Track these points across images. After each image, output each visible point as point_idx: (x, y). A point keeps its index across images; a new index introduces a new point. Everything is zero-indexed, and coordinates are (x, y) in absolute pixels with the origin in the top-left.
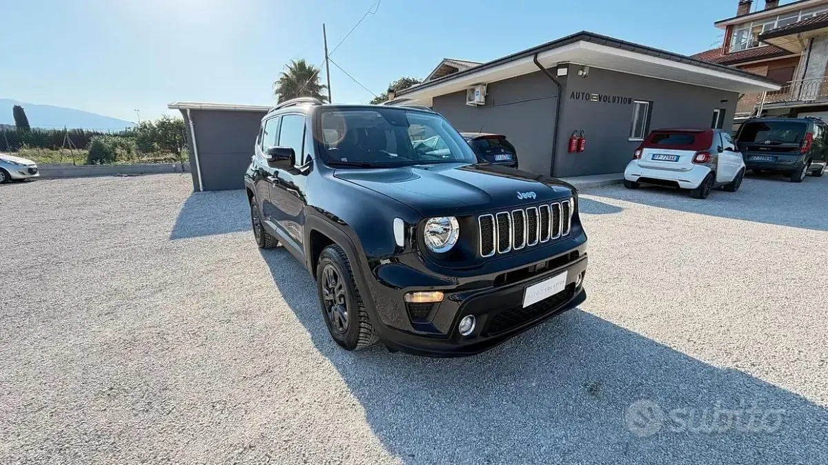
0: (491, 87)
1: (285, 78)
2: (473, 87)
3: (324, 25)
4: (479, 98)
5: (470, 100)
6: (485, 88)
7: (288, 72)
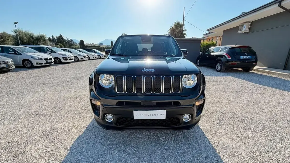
0: (253, 23)
1: (172, 28)
2: (243, 24)
3: (184, 7)
4: (245, 29)
5: (240, 30)
6: (250, 24)
7: (173, 26)
